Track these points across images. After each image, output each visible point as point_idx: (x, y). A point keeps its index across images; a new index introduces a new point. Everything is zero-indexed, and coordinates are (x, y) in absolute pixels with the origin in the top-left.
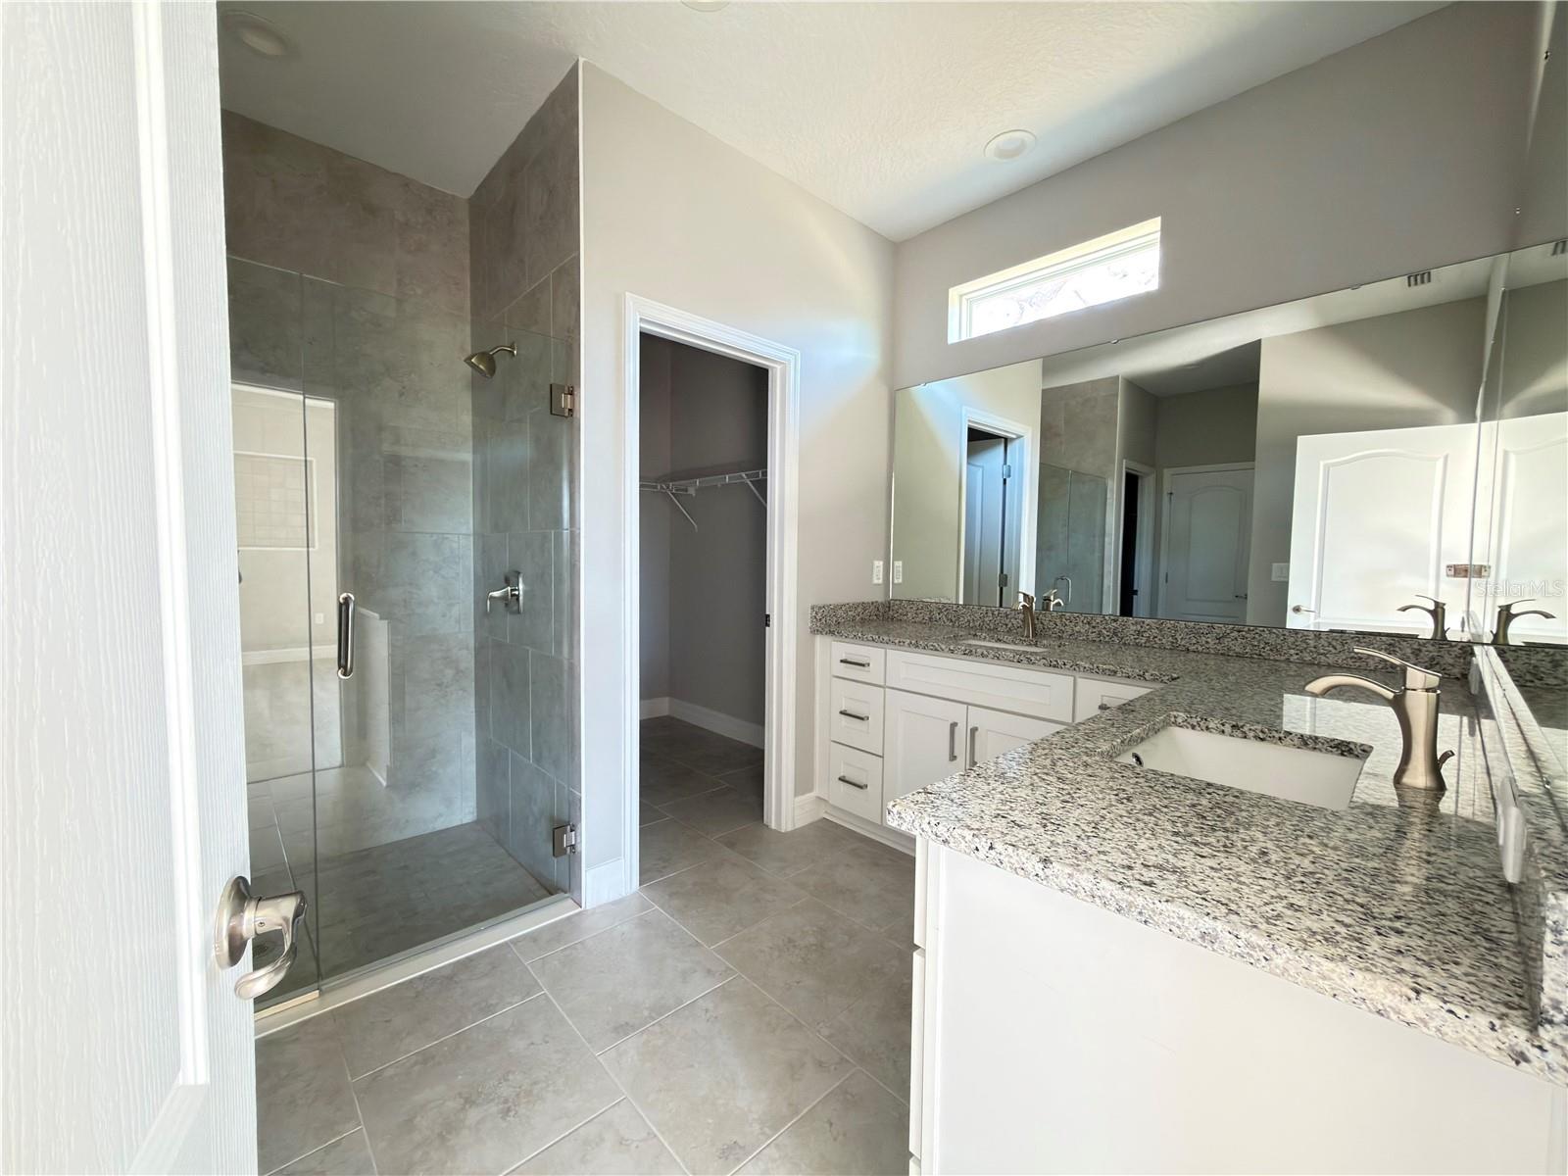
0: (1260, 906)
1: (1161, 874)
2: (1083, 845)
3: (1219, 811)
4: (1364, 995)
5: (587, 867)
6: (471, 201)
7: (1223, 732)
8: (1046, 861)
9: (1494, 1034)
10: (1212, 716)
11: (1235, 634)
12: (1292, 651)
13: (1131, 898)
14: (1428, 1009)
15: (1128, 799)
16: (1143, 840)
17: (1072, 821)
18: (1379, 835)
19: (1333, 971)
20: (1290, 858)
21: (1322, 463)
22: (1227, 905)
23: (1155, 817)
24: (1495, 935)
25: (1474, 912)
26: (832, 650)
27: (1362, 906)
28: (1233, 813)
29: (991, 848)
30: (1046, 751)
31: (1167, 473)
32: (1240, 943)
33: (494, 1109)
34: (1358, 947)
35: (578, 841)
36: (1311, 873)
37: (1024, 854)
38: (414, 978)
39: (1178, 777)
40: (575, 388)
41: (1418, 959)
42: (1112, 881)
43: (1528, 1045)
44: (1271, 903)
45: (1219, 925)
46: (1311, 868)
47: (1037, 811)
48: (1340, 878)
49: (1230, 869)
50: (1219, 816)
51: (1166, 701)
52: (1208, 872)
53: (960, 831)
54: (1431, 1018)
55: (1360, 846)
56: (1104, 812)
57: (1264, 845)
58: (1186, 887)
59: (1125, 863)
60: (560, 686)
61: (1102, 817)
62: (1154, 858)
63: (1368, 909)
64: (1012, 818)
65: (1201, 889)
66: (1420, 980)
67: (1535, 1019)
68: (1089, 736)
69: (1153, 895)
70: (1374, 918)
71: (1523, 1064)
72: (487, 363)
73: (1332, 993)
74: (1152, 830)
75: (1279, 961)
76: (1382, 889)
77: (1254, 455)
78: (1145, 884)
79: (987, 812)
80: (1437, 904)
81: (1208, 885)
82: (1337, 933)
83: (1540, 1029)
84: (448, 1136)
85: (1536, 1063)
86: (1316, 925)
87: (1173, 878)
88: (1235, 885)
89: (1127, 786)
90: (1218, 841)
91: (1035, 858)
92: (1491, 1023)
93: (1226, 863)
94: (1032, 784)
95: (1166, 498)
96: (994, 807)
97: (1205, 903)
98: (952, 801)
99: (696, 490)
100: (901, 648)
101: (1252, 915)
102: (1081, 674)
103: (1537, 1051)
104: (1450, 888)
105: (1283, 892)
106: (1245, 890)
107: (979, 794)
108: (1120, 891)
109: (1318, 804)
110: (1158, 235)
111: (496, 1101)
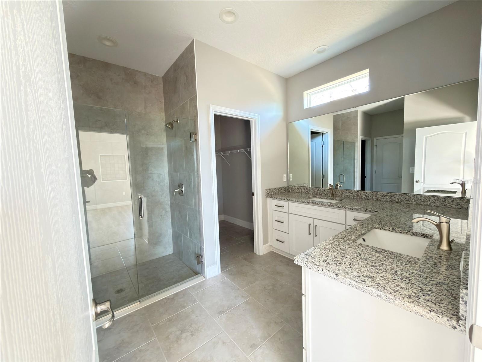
0: (393, 288)
1: (367, 278)
2: (347, 270)
3: (385, 259)
4: (418, 312)
5: (206, 267)
6: (163, 77)
7: (389, 231)
8: (337, 275)
9: (448, 322)
10: (386, 225)
11: (395, 196)
12: (413, 201)
13: (359, 285)
14: (433, 315)
15: (360, 255)
16: (363, 268)
17: (344, 262)
18: (429, 266)
19: (410, 305)
20: (403, 273)
21: (424, 137)
22: (384, 287)
23: (367, 261)
24: (455, 296)
25: (451, 289)
26: (272, 202)
27: (420, 287)
28: (389, 259)
29: (322, 271)
30: (337, 240)
31: (375, 139)
32: (387, 298)
33: (189, 334)
34: (417, 299)
35: (204, 260)
36: (408, 278)
37: (331, 273)
38: (163, 298)
39: (374, 247)
40: (197, 133)
41: (433, 302)
42: (354, 281)
43: (456, 325)
44: (396, 287)
45: (381, 293)
46: (408, 276)
47: (335, 260)
48: (416, 279)
49: (386, 277)
50: (385, 260)
51: (372, 221)
52: (380, 278)
53: (314, 266)
54: (434, 318)
55: (423, 270)
56: (353, 259)
57: (396, 269)
58: (374, 282)
59: (358, 275)
60: (196, 217)
61: (352, 261)
62: (366, 274)
63: (422, 288)
64: (328, 262)
65: (378, 283)
66: (431, 308)
67: (458, 319)
68: (350, 234)
69: (365, 285)
70: (423, 291)
71: (455, 329)
72: (170, 126)
73: (410, 311)
74: (366, 265)
75: (397, 302)
76: (427, 283)
77: (403, 132)
78: (363, 281)
79: (321, 260)
80: (441, 287)
81: (380, 282)
82: (412, 295)
83: (459, 321)
84: (178, 341)
85: (458, 329)
86: (407, 293)
87: (370, 279)
88: (387, 282)
89: (359, 251)
90: (384, 268)
91: (334, 274)
92: (448, 319)
93: (385, 275)
94: (333, 251)
95: (375, 147)
96: (323, 258)
97: (378, 287)
98: (311, 256)
99: (229, 154)
100: (293, 202)
101: (391, 290)
102: (348, 210)
103: (458, 326)
104: (446, 282)
105: (400, 283)
106: (390, 283)
107: (319, 254)
108: (356, 284)
109: (413, 256)
110: (368, 74)
111: (189, 332)
